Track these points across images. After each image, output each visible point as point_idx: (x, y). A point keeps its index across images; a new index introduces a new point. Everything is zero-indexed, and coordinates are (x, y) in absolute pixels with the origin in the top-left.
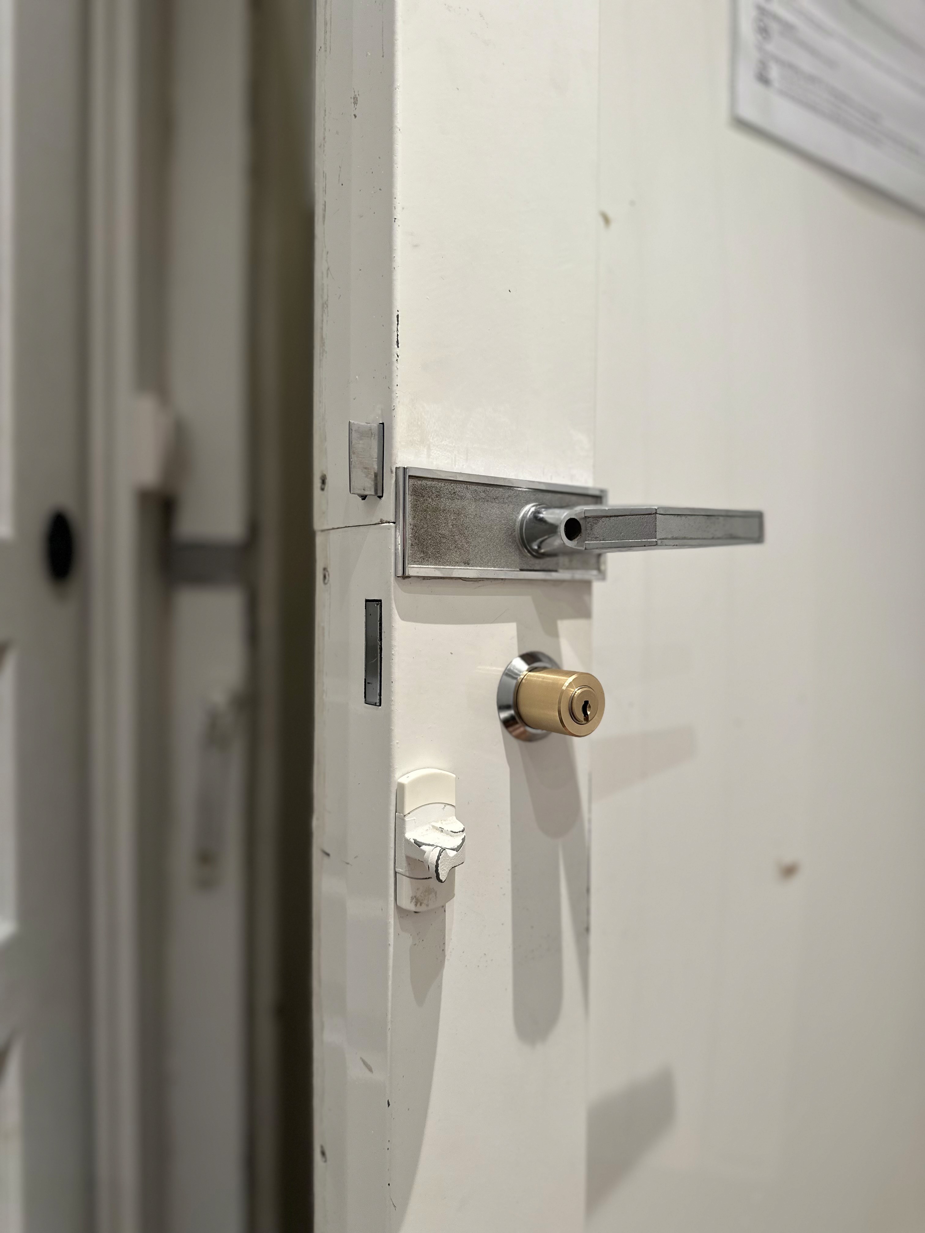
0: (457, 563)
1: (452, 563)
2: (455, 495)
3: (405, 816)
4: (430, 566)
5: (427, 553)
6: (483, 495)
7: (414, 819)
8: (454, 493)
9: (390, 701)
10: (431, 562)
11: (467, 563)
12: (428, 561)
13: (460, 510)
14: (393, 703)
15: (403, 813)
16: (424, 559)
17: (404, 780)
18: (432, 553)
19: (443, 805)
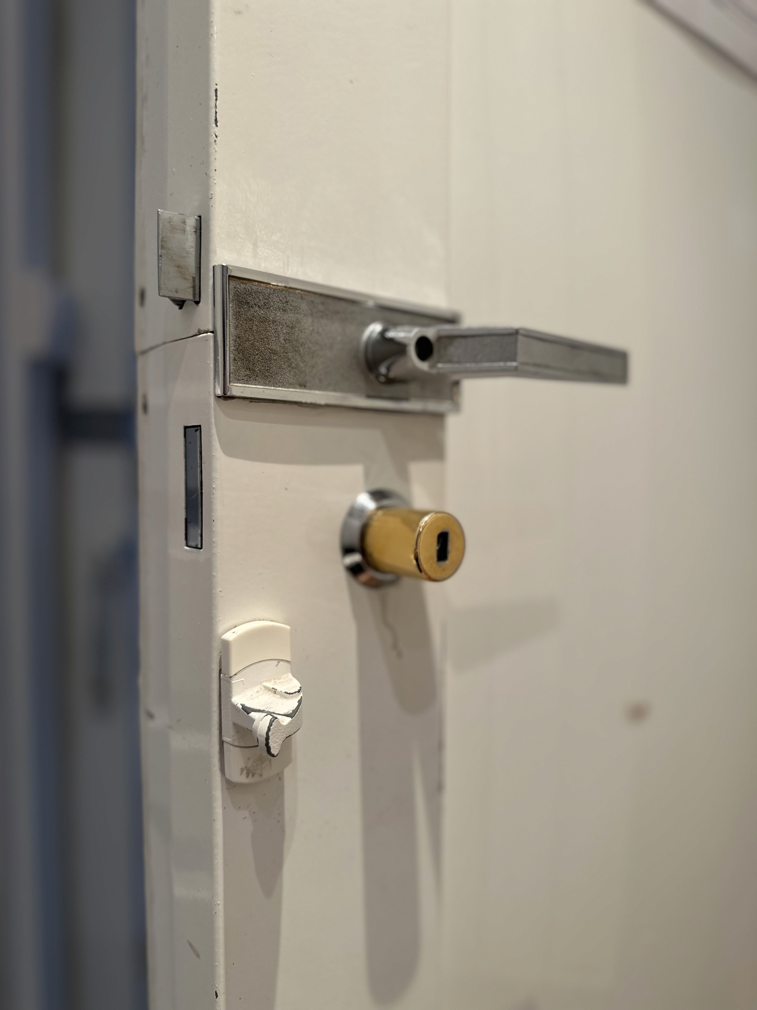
0: (291, 385)
1: (286, 384)
2: (288, 305)
3: (231, 677)
4: (257, 386)
5: (254, 370)
6: (321, 307)
7: (243, 681)
8: (287, 302)
9: (212, 542)
10: (259, 382)
11: (303, 385)
12: (256, 380)
13: (293, 323)
14: (215, 545)
15: (228, 675)
16: (250, 378)
17: (229, 636)
18: (260, 372)
19: (276, 662)
